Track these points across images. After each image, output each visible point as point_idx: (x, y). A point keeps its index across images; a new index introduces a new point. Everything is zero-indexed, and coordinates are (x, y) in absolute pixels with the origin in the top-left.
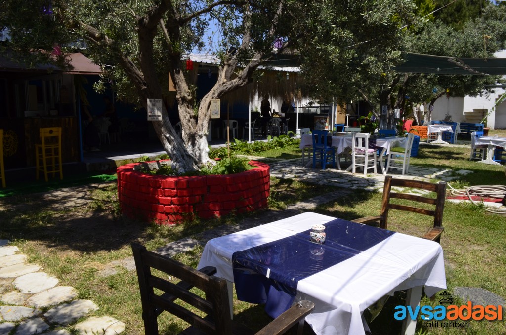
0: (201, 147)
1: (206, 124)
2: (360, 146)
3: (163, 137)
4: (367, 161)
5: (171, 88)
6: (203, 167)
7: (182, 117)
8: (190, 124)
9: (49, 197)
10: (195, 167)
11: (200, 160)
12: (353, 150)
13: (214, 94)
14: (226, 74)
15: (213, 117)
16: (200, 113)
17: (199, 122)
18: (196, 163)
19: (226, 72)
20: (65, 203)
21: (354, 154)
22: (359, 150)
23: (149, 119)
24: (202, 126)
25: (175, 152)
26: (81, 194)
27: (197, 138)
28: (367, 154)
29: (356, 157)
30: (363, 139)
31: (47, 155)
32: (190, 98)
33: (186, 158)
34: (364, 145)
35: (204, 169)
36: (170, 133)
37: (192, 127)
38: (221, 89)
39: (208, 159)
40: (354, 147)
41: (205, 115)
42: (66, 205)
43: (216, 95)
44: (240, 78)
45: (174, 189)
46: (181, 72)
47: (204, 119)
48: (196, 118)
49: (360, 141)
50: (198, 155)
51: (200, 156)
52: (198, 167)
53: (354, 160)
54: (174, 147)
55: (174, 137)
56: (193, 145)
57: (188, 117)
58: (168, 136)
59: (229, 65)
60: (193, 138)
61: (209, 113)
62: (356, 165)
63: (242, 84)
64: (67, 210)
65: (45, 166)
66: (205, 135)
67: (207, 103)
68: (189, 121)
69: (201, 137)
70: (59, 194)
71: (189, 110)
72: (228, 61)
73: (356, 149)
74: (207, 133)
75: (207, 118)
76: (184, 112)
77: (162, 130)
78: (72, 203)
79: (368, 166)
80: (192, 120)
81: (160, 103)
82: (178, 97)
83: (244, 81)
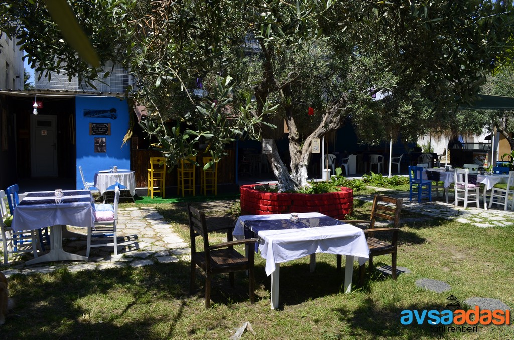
0: (302, 174)
1: (306, 157)
2: (461, 182)
3: (272, 165)
4: (466, 195)
5: (286, 131)
6: (301, 189)
7: (291, 152)
8: (296, 157)
9: (205, 204)
10: (296, 188)
11: (300, 183)
12: (456, 185)
13: (315, 135)
14: (326, 120)
15: (313, 152)
16: (303, 149)
17: (302, 156)
18: (297, 185)
19: (326, 118)
20: (212, 209)
21: (456, 188)
22: (461, 184)
23: (263, 152)
24: (304, 158)
25: (280, 176)
26: (226, 205)
27: (299, 167)
28: (467, 189)
29: (458, 192)
30: (464, 175)
31: (206, 177)
32: (297, 138)
33: (288, 181)
34: (464, 181)
35: (302, 191)
36: (278, 163)
37: (297, 159)
38: (320, 131)
39: (306, 183)
40: (456, 181)
41: (307, 151)
42: (213, 210)
43: (317, 136)
44: (335, 123)
45: (269, 200)
46: (292, 119)
47: (305, 153)
48: (300, 152)
49: (461, 176)
50: (299, 180)
51: (300, 180)
52: (298, 188)
53: (456, 194)
54: (280, 173)
55: (281, 166)
56: (297, 172)
57: (295, 151)
58: (276, 165)
59: (330, 113)
60: (297, 167)
61: (310, 149)
62: (458, 199)
63: (336, 127)
64: (211, 212)
65: (205, 184)
66: (305, 165)
67: (309, 142)
68: (296, 154)
69: (302, 166)
70: (212, 203)
71: (296, 147)
72: (329, 110)
73: (458, 184)
74: (306, 164)
75: (308, 153)
76: (292, 148)
77: (272, 160)
78: (217, 209)
79: (469, 200)
80: (298, 154)
81: (271, 142)
82: (289, 137)
83: (337, 125)
